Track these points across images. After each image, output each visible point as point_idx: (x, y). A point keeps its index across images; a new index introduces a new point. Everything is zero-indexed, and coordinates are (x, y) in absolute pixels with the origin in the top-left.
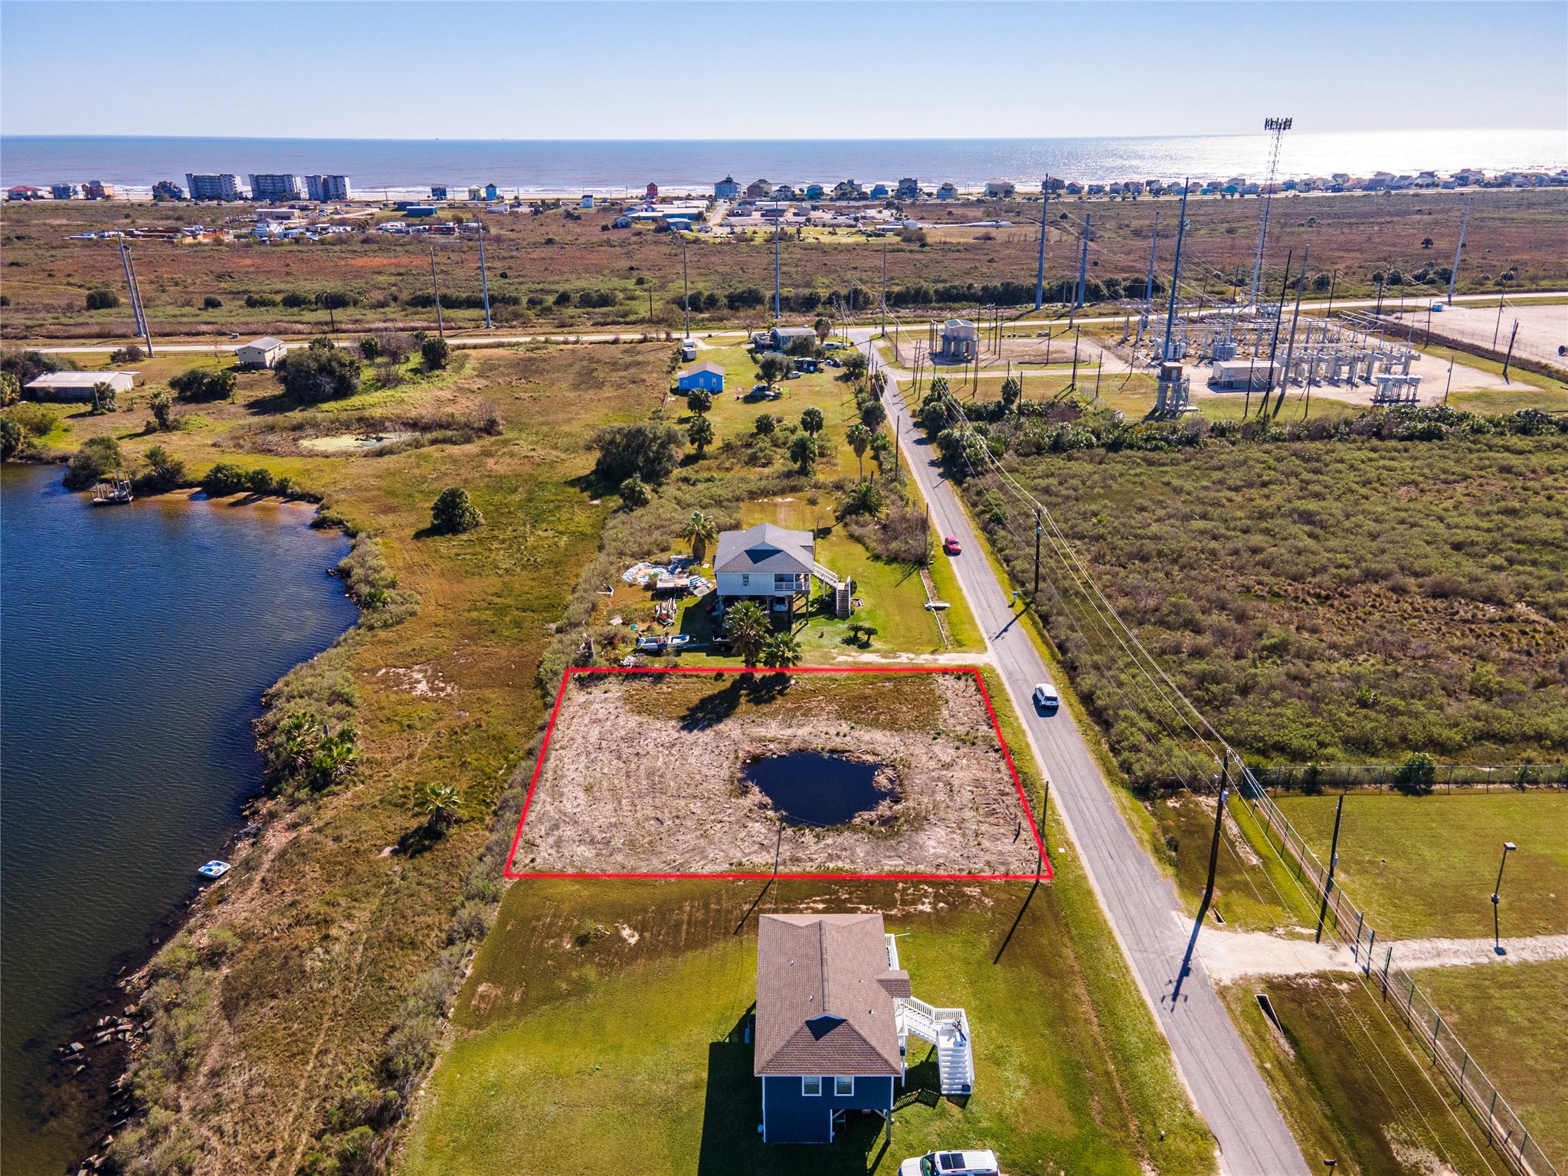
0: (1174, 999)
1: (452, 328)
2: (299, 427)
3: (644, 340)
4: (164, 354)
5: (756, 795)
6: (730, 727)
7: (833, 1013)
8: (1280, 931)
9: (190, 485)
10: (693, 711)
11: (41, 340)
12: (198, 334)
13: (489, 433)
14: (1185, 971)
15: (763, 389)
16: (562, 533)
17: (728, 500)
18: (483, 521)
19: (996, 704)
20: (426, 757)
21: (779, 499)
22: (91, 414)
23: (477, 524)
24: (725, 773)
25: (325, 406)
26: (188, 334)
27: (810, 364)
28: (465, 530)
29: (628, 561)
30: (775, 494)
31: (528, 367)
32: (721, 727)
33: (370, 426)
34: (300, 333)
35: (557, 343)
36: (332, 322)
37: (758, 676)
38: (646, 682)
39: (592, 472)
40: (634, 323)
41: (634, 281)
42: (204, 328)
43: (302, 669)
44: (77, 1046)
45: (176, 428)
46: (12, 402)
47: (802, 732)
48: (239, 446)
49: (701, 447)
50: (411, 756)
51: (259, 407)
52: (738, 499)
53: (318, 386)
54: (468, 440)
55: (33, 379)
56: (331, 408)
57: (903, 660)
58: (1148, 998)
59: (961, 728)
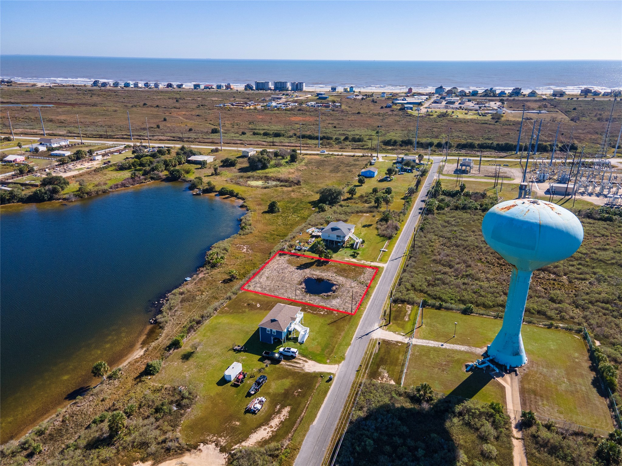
0: (359, 338)
1: (308, 147)
2: (249, 177)
3: (363, 156)
4: (225, 150)
5: (303, 285)
6: (307, 271)
7: (276, 319)
8: (397, 333)
9: (216, 192)
10: (301, 265)
11: (197, 143)
12: (236, 144)
13: (297, 185)
14: (366, 335)
15: (388, 177)
16: (299, 217)
17: (349, 213)
18: (281, 211)
19: (377, 276)
20: (237, 265)
21: (365, 214)
22: (200, 168)
23: (279, 211)
24: (299, 280)
25: (258, 171)
26: (234, 143)
27: (409, 170)
28: (275, 213)
29: (310, 226)
30: (365, 213)
31: (320, 164)
32: (306, 270)
33: (267, 178)
34: (264, 145)
35: (335, 155)
36: (273, 142)
37: (322, 260)
38: (295, 257)
39: (318, 200)
40: (365, 149)
41: (375, 132)
42: (238, 142)
43: (221, 242)
44: (156, 302)
45: (219, 175)
46: (184, 163)
47: (323, 274)
48: (232, 182)
49: (352, 196)
50: (234, 264)
51: (242, 170)
52: (352, 213)
53: (257, 166)
54: (290, 186)
55: (190, 157)
56: (260, 172)
57: (362, 262)
58: (354, 337)
59: (363, 280)
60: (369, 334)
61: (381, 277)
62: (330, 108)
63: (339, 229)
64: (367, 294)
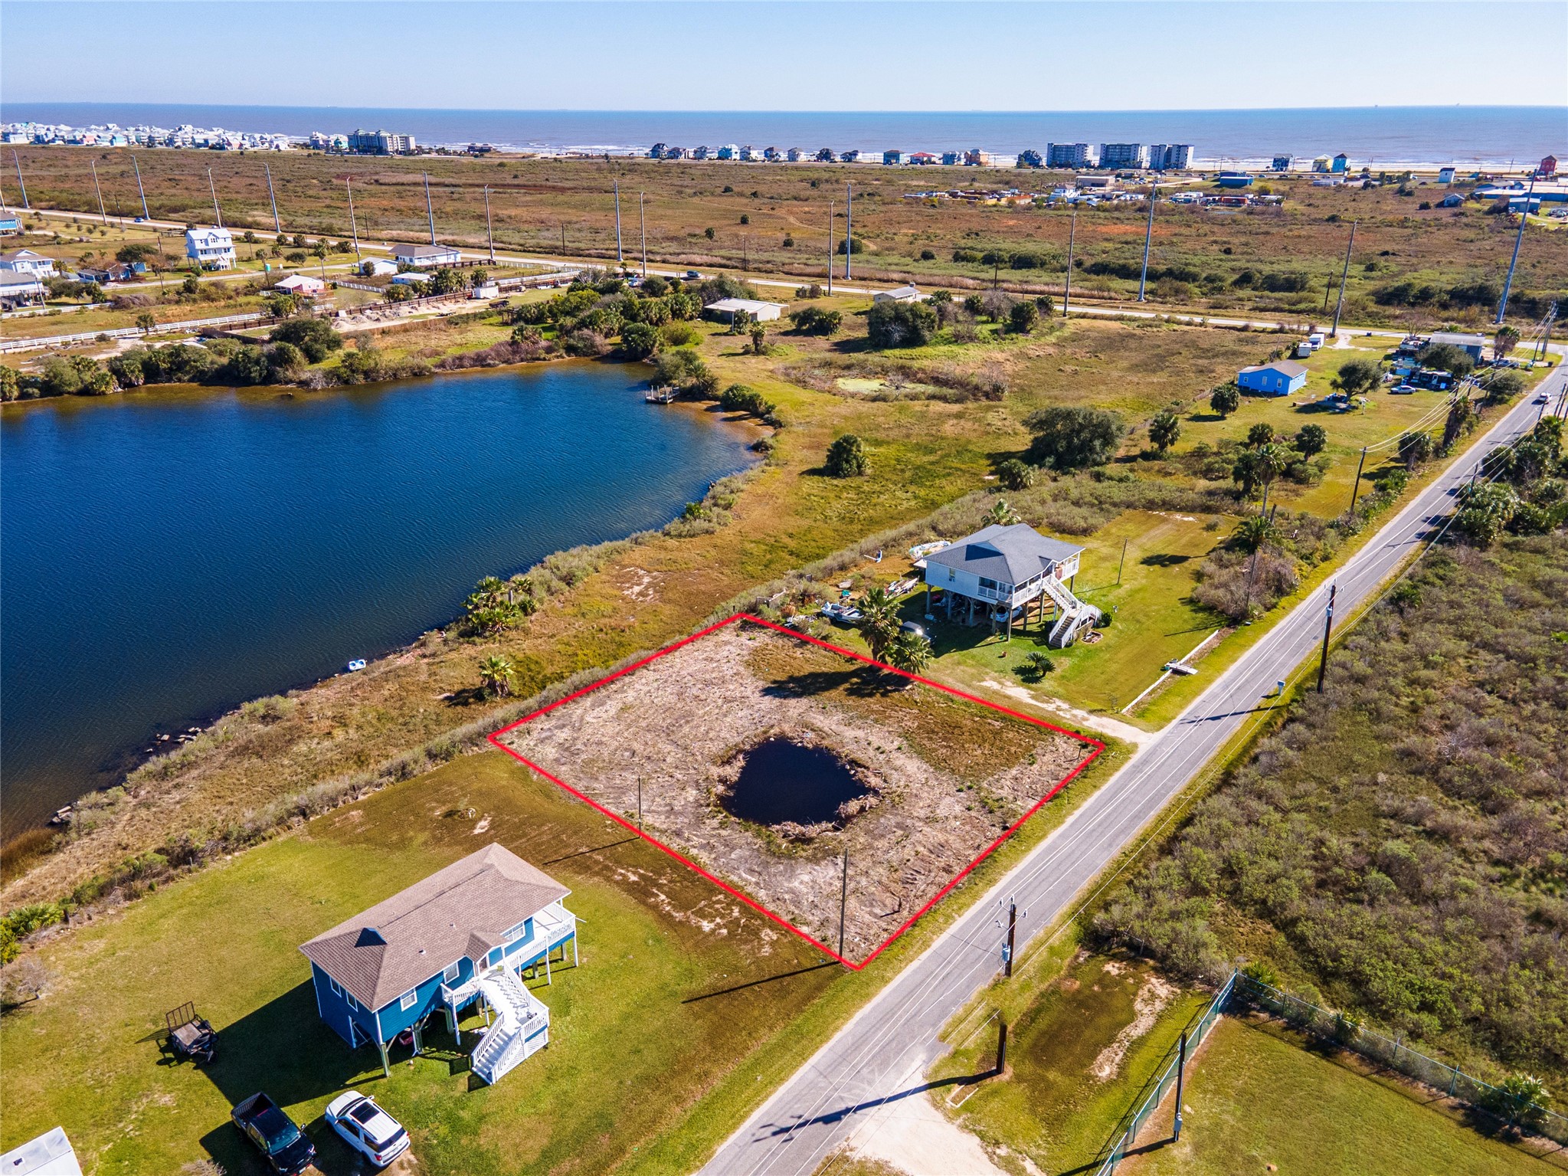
0: (775, 1134)
1: (1103, 298)
2: (848, 367)
3: (1281, 331)
4: (838, 294)
5: (734, 769)
6: (796, 706)
8: (1003, 1151)
9: (716, 398)
10: (789, 679)
11: (781, 275)
12: (887, 281)
13: (988, 398)
14: (830, 1118)
15: (1340, 399)
16: (915, 497)
17: (1115, 505)
18: (869, 471)
19: (1080, 784)
20: (559, 642)
21: (1178, 516)
22: (726, 334)
23: (860, 474)
24: (732, 741)
25: (888, 352)
26: (880, 280)
27: (1441, 379)
28: (845, 476)
29: (932, 535)
30: (1180, 510)
31: (1111, 344)
32: (792, 701)
33: (906, 372)
35: (1179, 323)
36: (996, 281)
37: (886, 671)
38: (789, 643)
39: (1027, 451)
40: (1299, 312)
41: (1363, 267)
42: (895, 276)
43: (578, 550)
44: (163, 738)
45: (764, 353)
46: (691, 318)
47: (850, 733)
48: (788, 375)
49: (1163, 447)
50: (553, 636)
51: (845, 347)
52: (1129, 505)
53: (888, 333)
54: (959, 400)
55: (714, 302)
56: (893, 356)
57: (1051, 707)
58: (756, 1116)
59: (1004, 793)
60: (845, 1119)
61: (1097, 794)
62: (1244, 206)
63: (997, 554)
64: (982, 867)
